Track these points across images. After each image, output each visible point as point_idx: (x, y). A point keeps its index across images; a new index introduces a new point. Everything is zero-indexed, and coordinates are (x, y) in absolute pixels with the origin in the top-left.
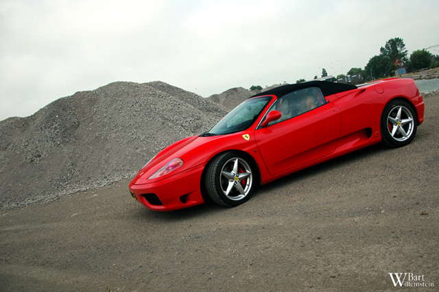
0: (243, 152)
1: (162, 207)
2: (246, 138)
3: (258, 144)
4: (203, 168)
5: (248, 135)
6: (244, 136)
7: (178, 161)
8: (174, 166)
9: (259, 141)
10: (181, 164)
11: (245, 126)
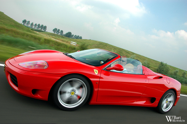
0: (90, 80)
1: (16, 88)
2: (95, 72)
3: (101, 80)
4: (60, 78)
5: (97, 71)
6: (95, 70)
7: (44, 64)
8: (40, 66)
9: (102, 78)
10: (46, 67)
11: (97, 64)
